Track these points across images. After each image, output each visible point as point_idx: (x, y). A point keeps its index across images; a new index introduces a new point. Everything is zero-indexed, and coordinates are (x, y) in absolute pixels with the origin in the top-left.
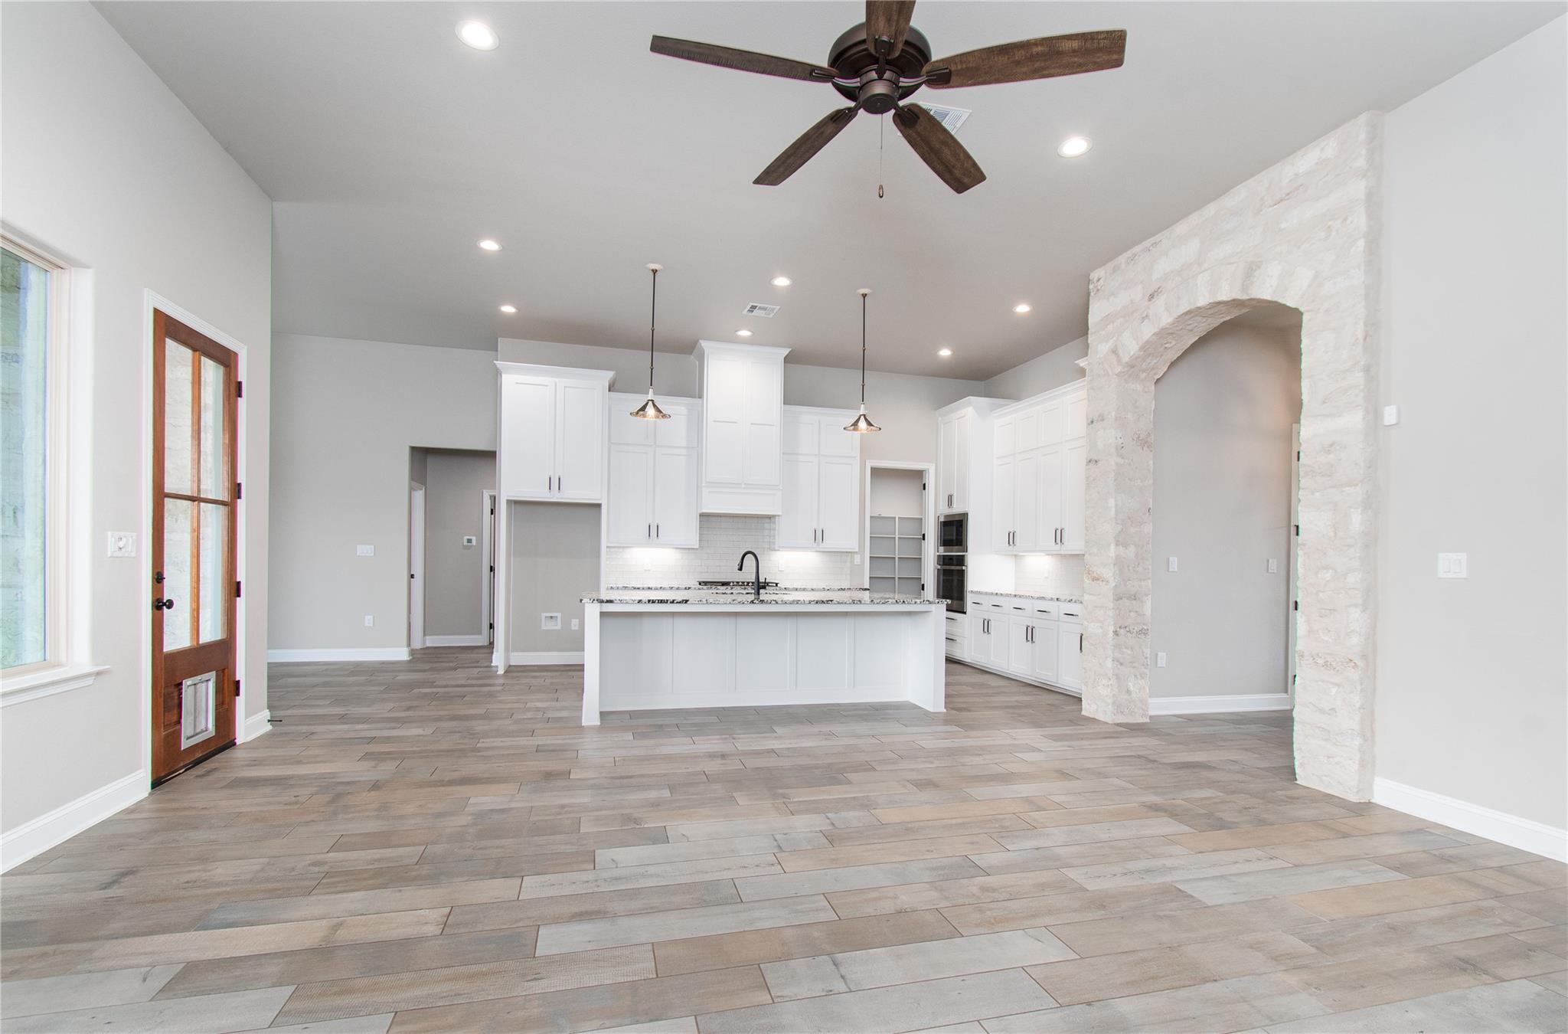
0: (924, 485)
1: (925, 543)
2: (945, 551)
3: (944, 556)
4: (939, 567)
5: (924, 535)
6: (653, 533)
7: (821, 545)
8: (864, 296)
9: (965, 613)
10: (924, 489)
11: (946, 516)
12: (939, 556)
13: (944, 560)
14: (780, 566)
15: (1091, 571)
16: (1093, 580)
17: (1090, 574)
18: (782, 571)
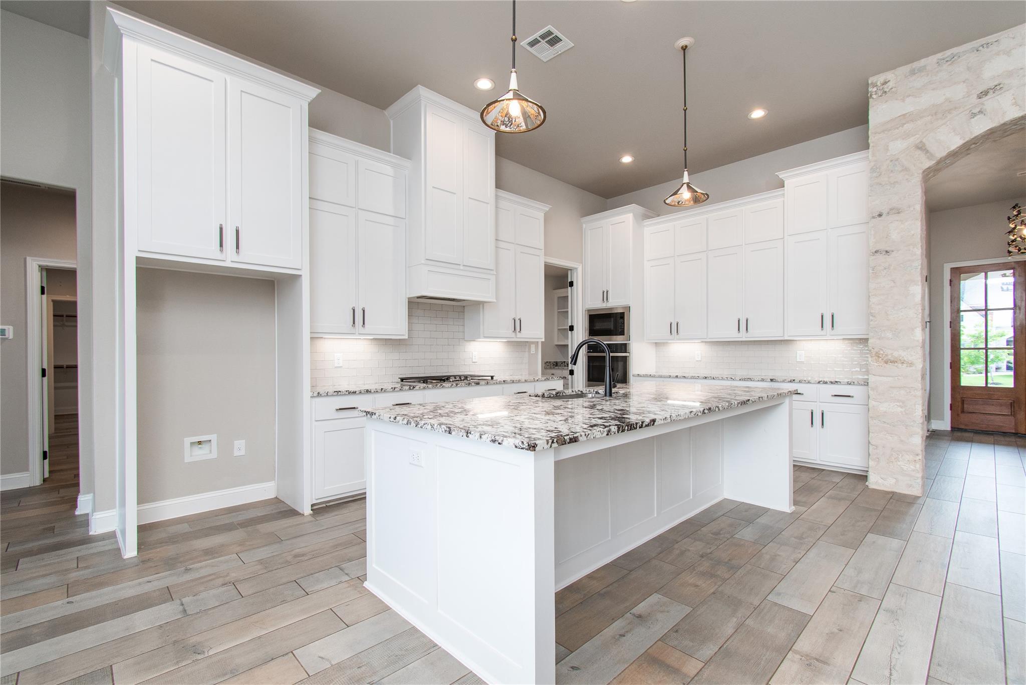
0: (572, 283)
1: (573, 334)
5: (572, 327)
6: (358, 318)
7: (519, 335)
8: (684, 48)
10: (571, 286)
14: (474, 357)
15: (882, 354)
16: (886, 362)
17: (881, 357)
18: (475, 362)
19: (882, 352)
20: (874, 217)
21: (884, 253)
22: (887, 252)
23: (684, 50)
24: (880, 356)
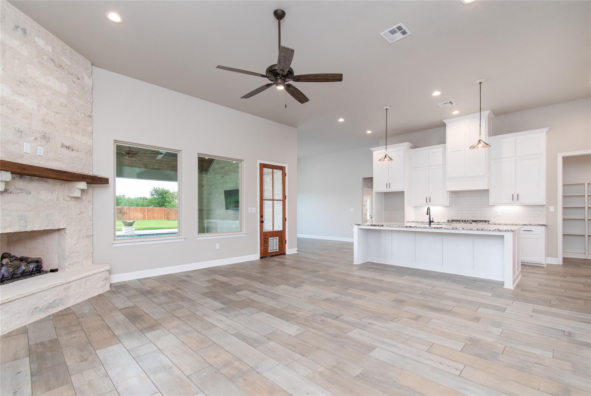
6: (428, 200)
18: (495, 215)
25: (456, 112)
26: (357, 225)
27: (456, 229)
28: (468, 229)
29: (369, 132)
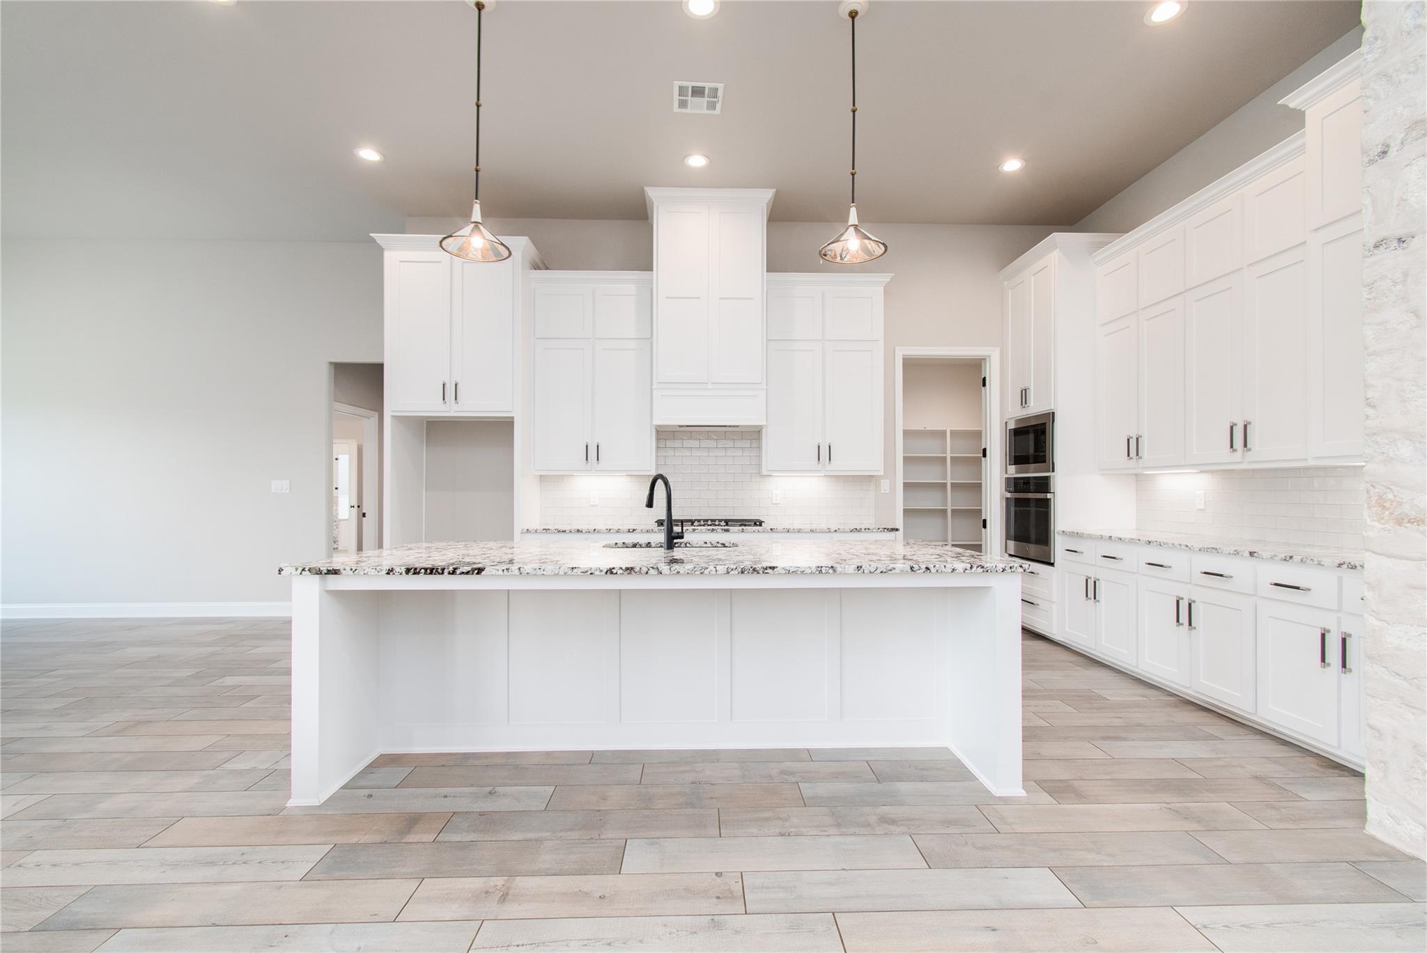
0: (984, 379)
1: (986, 462)
2: (1017, 472)
3: (1015, 478)
4: (1009, 495)
5: (985, 450)
6: (592, 454)
7: (829, 467)
8: (853, 15)
9: (1052, 564)
10: (984, 385)
11: (1018, 421)
12: (1008, 480)
13: (1017, 485)
14: (774, 498)
15: (1392, 501)
16: (1399, 522)
17: (1388, 509)
18: (776, 504)
19: (1390, 496)
20: (1371, 162)
21: (1395, 243)
22: (1401, 241)
23: (853, 18)
24: (1386, 504)
25: (697, 161)
26: (319, 572)
27: (831, 571)
28: (879, 571)
29: (369, 155)
